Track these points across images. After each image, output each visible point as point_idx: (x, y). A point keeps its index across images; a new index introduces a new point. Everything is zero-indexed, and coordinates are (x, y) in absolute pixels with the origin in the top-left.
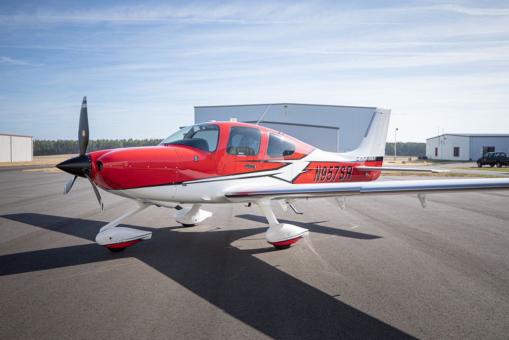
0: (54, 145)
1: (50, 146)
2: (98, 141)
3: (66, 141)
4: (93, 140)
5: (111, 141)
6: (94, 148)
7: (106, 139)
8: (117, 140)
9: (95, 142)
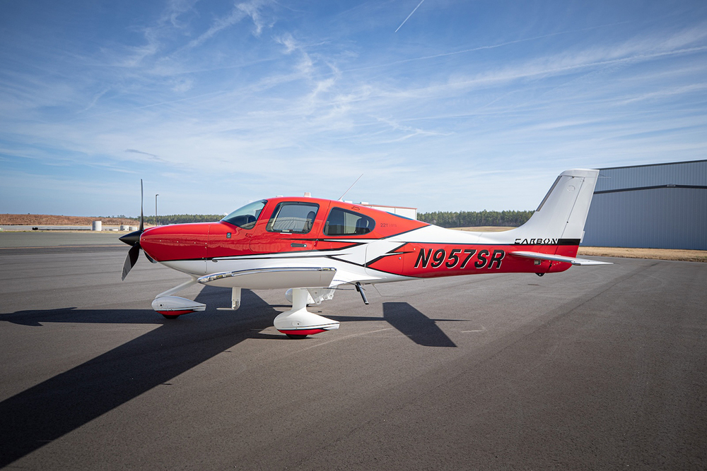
0: (456, 217)
1: (452, 218)
2: (503, 212)
3: (468, 213)
4: (498, 211)
5: (518, 212)
6: (499, 220)
7: (512, 211)
8: (525, 212)
9: (500, 213)
